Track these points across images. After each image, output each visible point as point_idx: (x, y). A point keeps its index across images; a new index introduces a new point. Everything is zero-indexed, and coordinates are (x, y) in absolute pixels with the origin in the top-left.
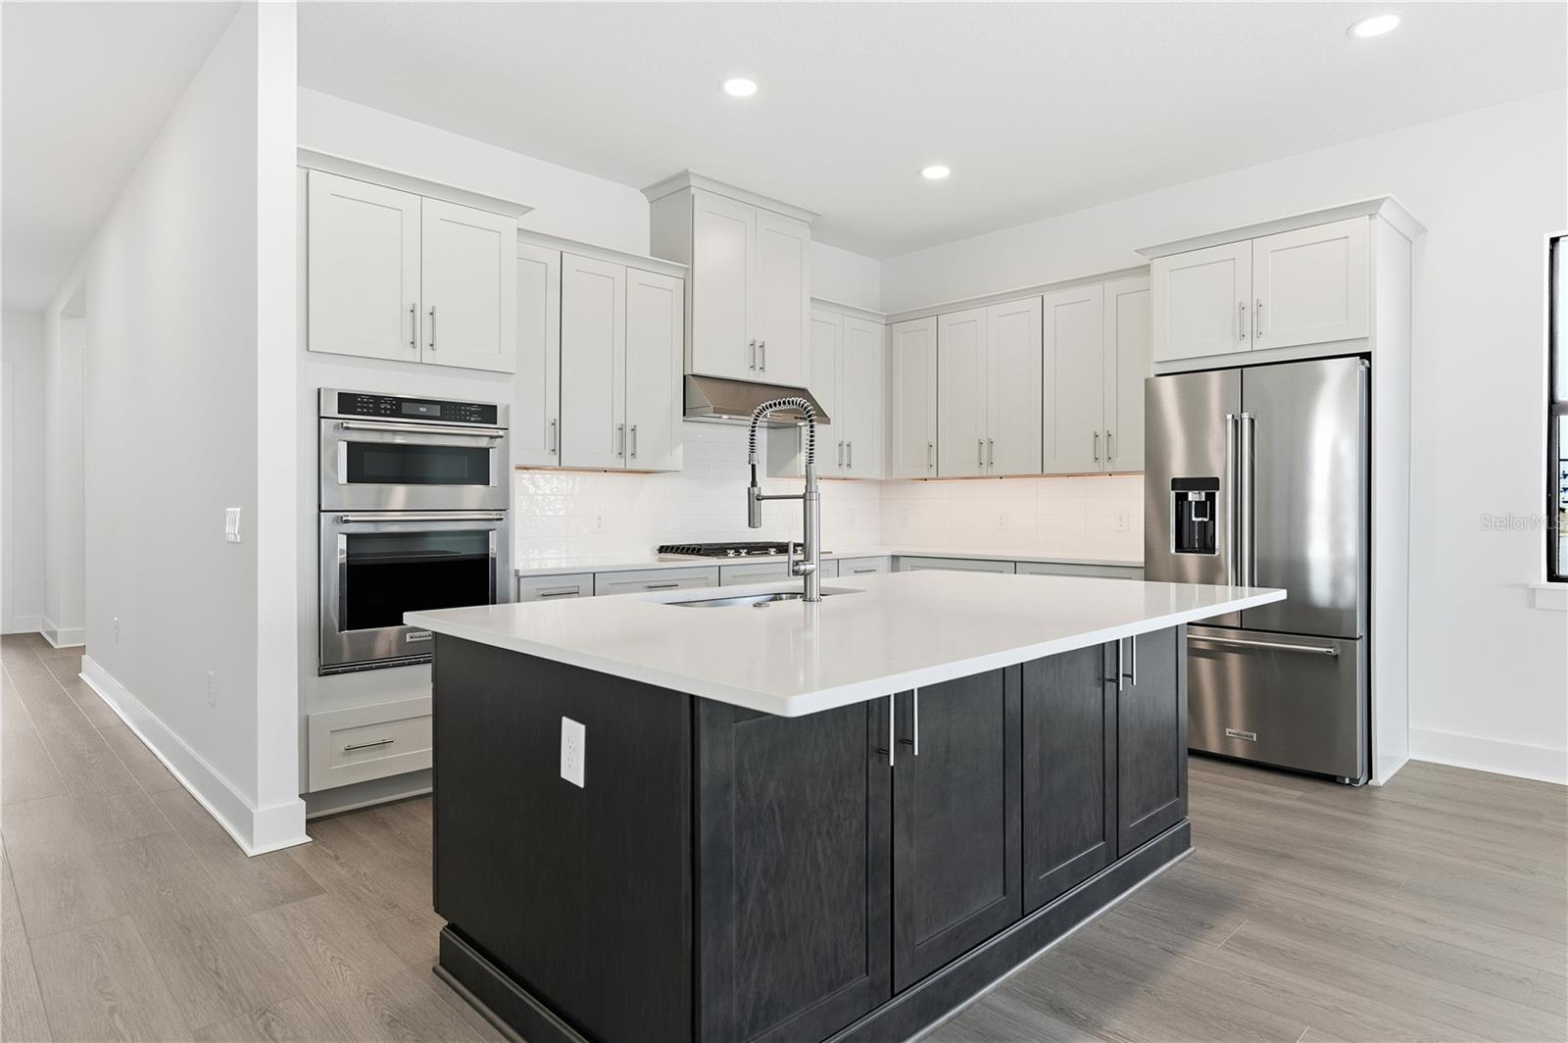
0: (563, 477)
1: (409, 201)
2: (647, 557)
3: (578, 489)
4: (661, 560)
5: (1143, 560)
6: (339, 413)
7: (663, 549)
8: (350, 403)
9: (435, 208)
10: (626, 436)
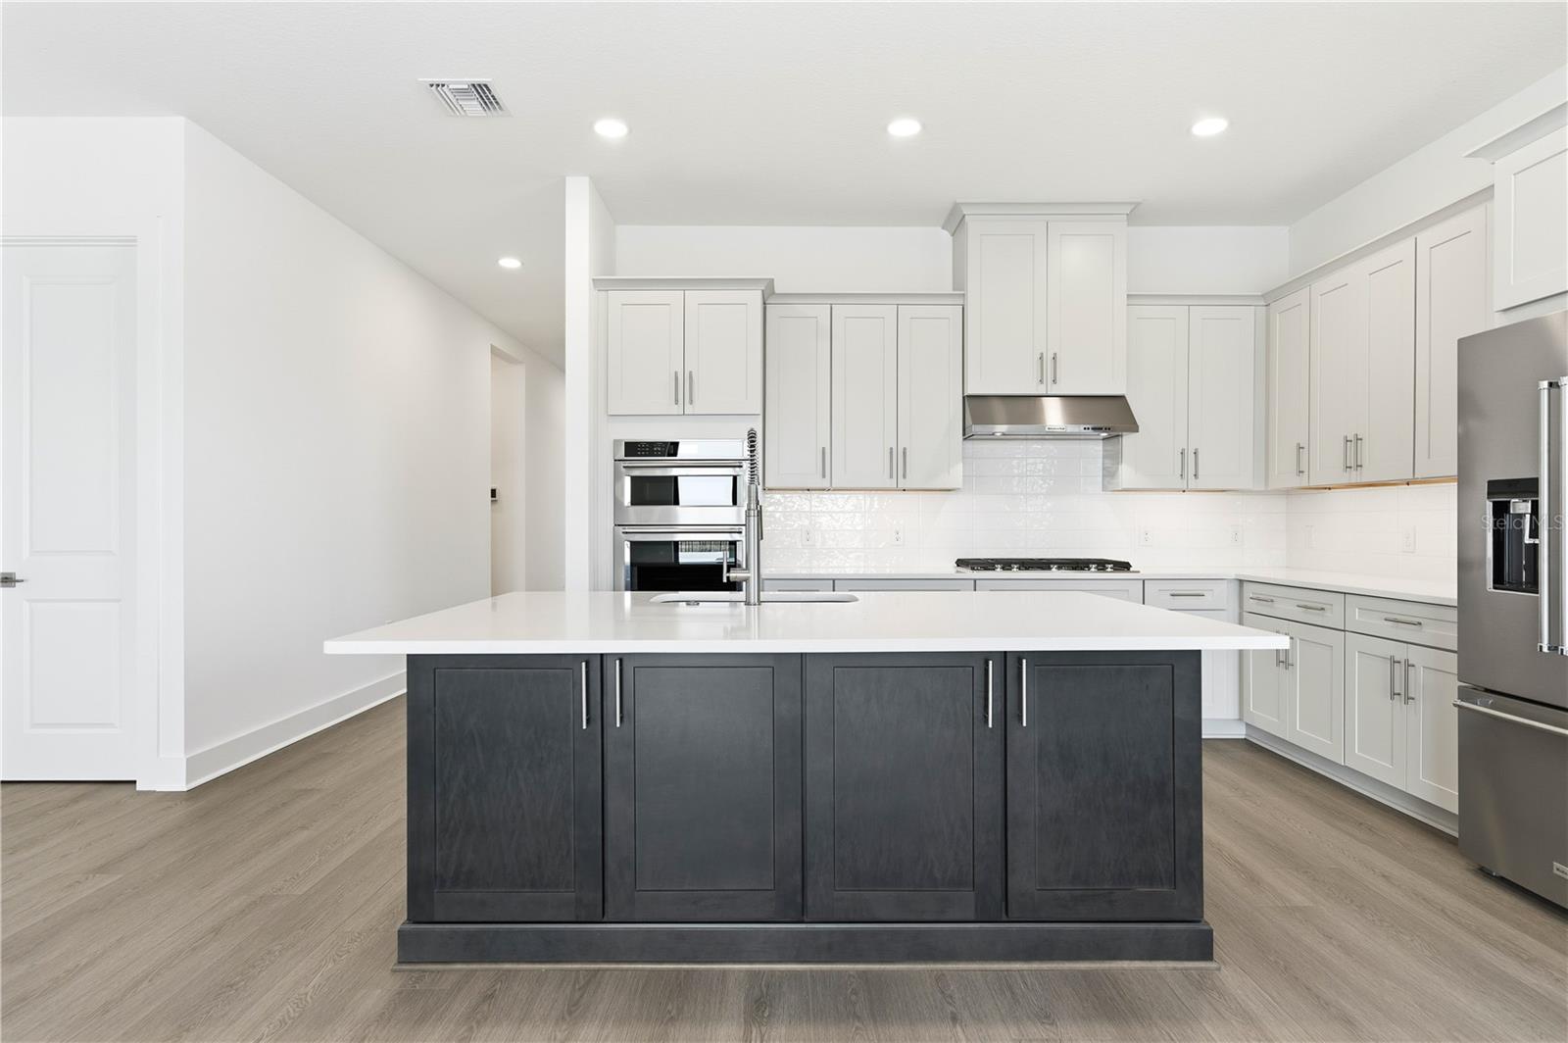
0: (861, 497)
1: (674, 296)
2: (949, 569)
3: (876, 506)
4: (958, 572)
5: (1456, 597)
6: (626, 456)
7: (960, 563)
8: (633, 449)
9: (694, 296)
10: (898, 461)
